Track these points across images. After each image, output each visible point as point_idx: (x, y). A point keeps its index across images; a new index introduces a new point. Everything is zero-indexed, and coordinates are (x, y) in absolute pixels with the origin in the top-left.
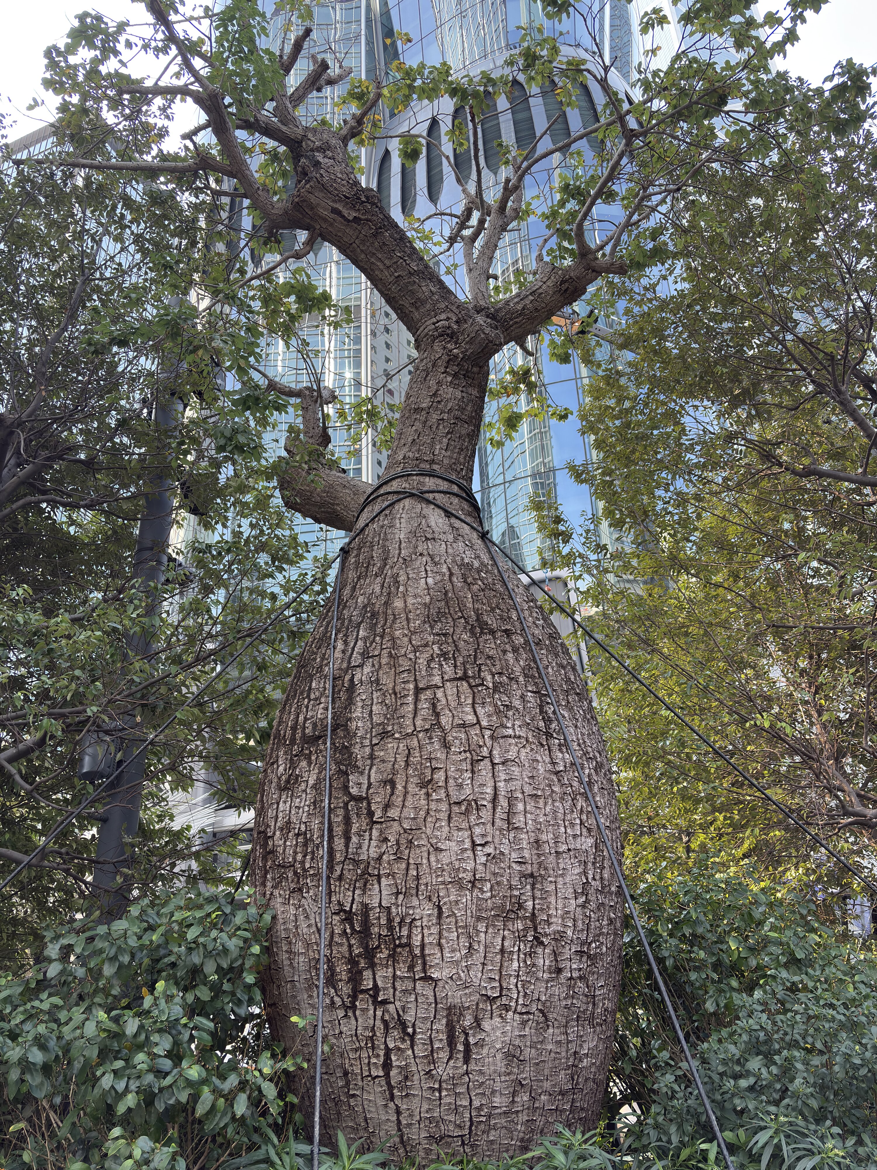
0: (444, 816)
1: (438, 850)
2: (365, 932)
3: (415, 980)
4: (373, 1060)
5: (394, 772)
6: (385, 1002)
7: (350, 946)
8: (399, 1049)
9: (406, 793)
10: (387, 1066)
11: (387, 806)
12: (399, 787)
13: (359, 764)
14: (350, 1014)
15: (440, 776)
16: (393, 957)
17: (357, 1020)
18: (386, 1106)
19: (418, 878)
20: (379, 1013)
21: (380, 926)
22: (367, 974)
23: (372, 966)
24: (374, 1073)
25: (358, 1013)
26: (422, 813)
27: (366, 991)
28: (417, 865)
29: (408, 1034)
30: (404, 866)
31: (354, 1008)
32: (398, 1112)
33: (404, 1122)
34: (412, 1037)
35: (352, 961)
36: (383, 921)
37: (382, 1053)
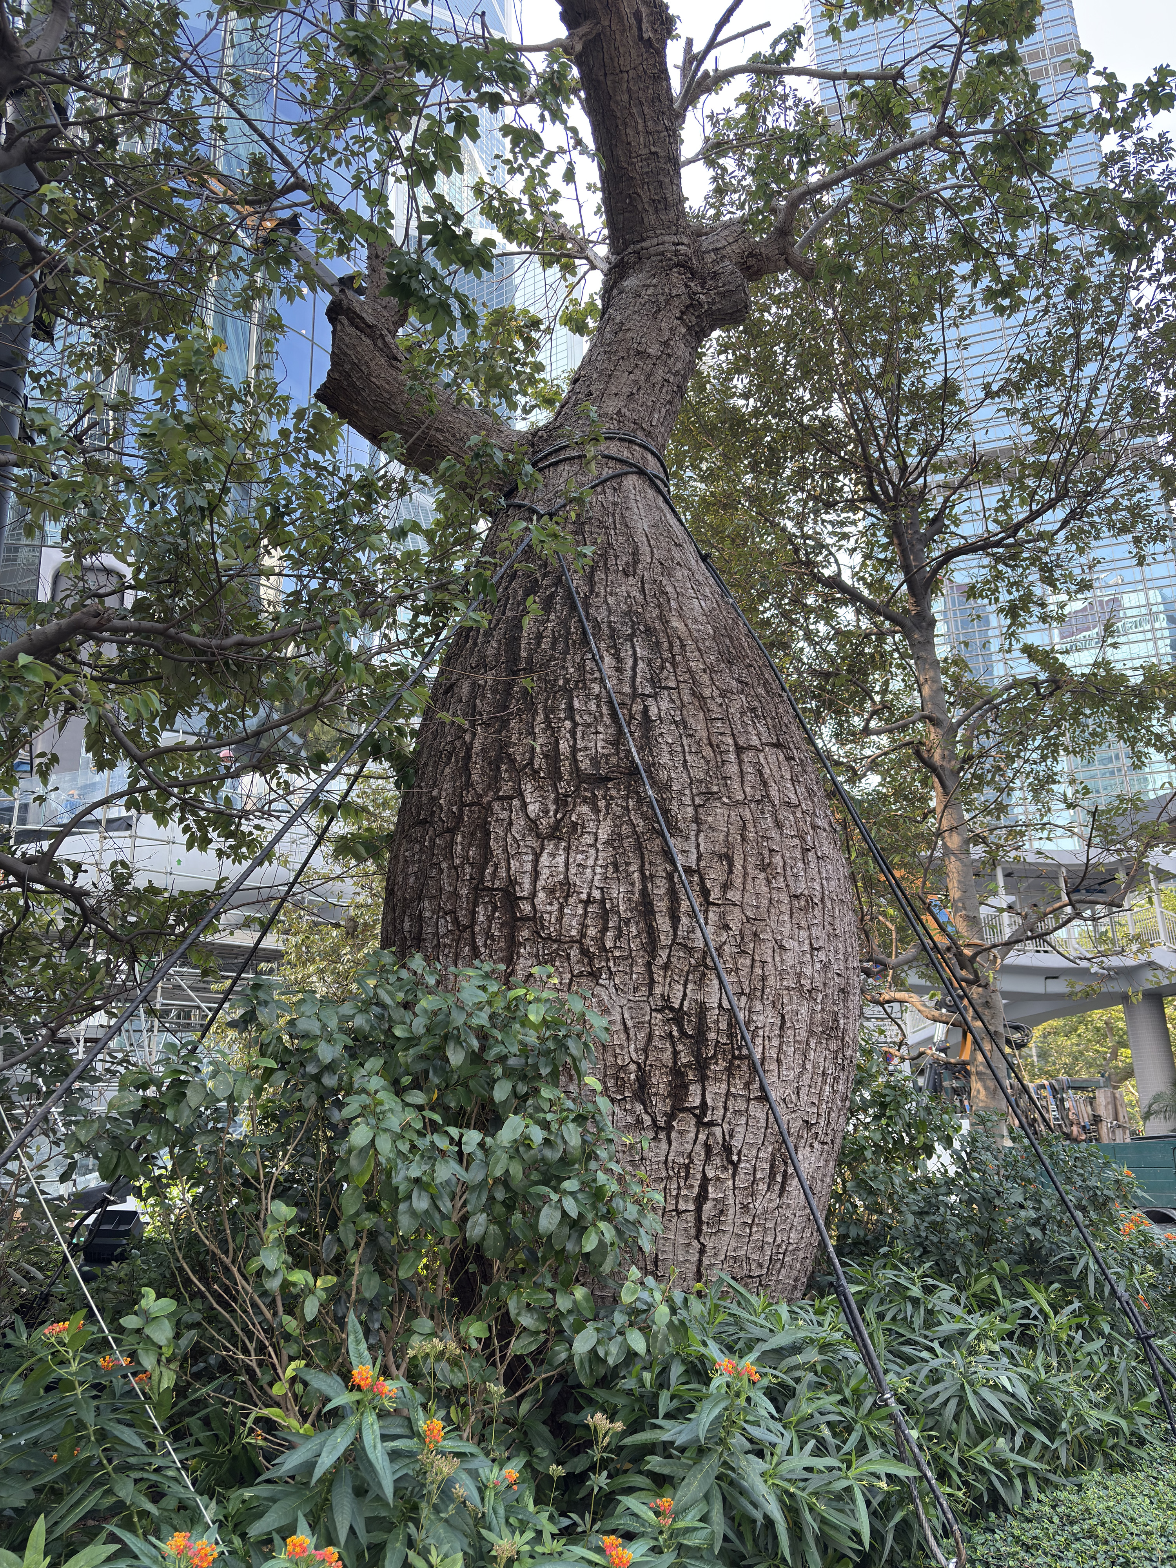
0: (785, 908)
1: (782, 948)
2: (699, 1039)
3: (749, 1100)
4: (684, 1192)
5: (728, 844)
6: (711, 1124)
7: (675, 1053)
8: (718, 1179)
9: (746, 874)
10: (701, 1198)
11: (726, 886)
12: (738, 865)
13: (681, 825)
14: (662, 1136)
15: (777, 859)
16: (730, 1071)
17: (670, 1143)
18: (688, 1245)
19: (764, 978)
20: (702, 1137)
21: (718, 1031)
22: (695, 1089)
23: (703, 1079)
24: (682, 1206)
25: (673, 1135)
26: (765, 902)
27: (691, 1110)
28: (764, 963)
29: (731, 1162)
30: (748, 962)
31: (669, 1129)
32: (702, 1251)
33: (706, 1262)
34: (735, 1166)
35: (677, 1072)
36: (723, 1026)
37: (697, 1184)
